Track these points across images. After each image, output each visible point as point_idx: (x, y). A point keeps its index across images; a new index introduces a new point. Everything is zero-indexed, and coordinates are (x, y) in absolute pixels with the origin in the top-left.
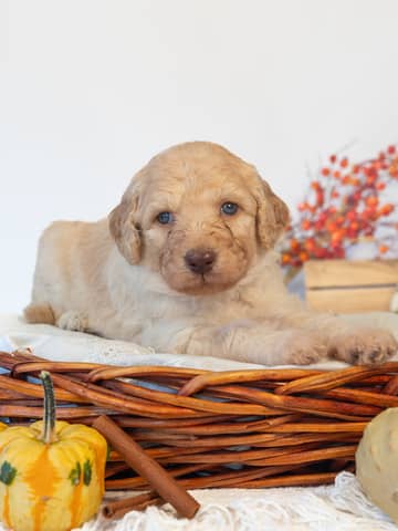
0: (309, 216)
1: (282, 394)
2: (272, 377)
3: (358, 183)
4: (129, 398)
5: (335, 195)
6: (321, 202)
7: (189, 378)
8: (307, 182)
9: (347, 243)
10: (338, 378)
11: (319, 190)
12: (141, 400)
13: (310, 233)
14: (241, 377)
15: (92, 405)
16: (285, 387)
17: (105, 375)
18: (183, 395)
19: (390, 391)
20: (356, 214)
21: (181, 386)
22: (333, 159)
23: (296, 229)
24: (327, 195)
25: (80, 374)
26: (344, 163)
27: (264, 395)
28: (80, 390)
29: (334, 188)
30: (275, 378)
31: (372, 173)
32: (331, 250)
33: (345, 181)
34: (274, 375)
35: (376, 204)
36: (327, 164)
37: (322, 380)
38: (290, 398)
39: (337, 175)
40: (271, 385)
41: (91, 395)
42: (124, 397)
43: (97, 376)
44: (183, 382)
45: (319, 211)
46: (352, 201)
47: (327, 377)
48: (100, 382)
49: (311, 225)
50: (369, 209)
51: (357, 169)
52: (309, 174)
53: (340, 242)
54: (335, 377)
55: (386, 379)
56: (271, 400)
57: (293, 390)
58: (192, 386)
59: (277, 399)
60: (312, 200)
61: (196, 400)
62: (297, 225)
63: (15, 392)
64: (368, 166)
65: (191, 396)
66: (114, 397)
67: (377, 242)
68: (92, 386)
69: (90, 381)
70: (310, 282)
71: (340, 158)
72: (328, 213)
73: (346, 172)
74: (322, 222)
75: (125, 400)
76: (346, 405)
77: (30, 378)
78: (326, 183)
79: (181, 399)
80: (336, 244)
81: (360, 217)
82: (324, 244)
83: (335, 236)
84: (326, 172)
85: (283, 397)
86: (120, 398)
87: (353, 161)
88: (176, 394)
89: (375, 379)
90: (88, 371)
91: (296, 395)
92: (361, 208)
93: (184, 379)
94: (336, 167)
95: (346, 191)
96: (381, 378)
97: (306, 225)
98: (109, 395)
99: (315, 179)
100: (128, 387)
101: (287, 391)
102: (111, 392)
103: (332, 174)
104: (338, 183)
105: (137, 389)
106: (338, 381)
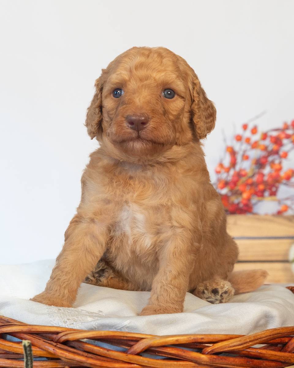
0: (224, 176)
1: (209, 353)
2: (200, 341)
3: (265, 148)
4: (90, 355)
5: (246, 157)
6: (233, 164)
7: (137, 340)
8: (224, 147)
9: (254, 200)
10: (250, 341)
11: (233, 153)
12: (99, 357)
13: (225, 191)
14: (177, 340)
15: (59, 359)
16: (211, 348)
17: (71, 337)
18: (132, 354)
19: (289, 350)
20: (263, 175)
21: (131, 346)
22: (245, 127)
24: (239, 158)
25: (50, 335)
26: (254, 131)
27: (195, 355)
28: (51, 349)
29: (245, 151)
30: (203, 340)
31: (277, 141)
32: (241, 205)
33: (255, 146)
34: (202, 339)
35: (280, 169)
36: (240, 131)
37: (238, 343)
38: (215, 357)
39: (248, 140)
40: (199, 346)
41: (59, 353)
42: (86, 354)
43: (64, 338)
44: (132, 343)
45: (232, 172)
46: (260, 164)
47: (242, 340)
48: (66, 343)
49: (226, 184)
50: (274, 173)
51: (265, 136)
52: (225, 140)
53: (249, 199)
54: (248, 340)
55: (286, 340)
56: (200, 358)
57: (216, 351)
58: (139, 347)
59: (204, 357)
60: (227, 162)
61: (141, 358)
64: (275, 134)
65: (139, 354)
66: (79, 354)
67: (279, 202)
68: (59, 345)
69: (58, 342)
71: (251, 126)
72: (239, 175)
73: (256, 138)
74: (235, 183)
75: (86, 357)
76: (256, 361)
77: (9, 337)
78: (237, 147)
79: (131, 357)
80: (245, 202)
81: (266, 178)
82: (235, 200)
83: (245, 195)
84: (239, 138)
85: (209, 356)
86: (82, 355)
87: (262, 129)
88: (125, 352)
89: (278, 340)
90: (57, 333)
91: (217, 354)
92: (267, 170)
93: (132, 341)
94: (248, 134)
95: (255, 154)
96: (283, 339)
97: (221, 185)
98: (74, 353)
99: (229, 144)
100: (89, 347)
101: (212, 351)
102: (75, 351)
103: (244, 140)
104: (249, 147)
105: (96, 349)
106: (250, 343)
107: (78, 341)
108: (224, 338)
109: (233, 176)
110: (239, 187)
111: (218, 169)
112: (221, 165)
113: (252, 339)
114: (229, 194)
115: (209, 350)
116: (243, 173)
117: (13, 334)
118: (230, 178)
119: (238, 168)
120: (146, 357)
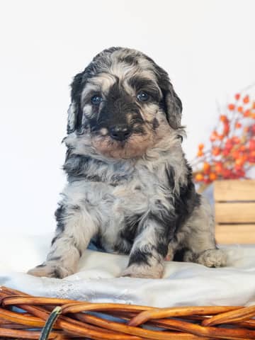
0: (218, 143)
1: (208, 326)
4: (92, 327)
5: (238, 125)
6: (227, 132)
7: (137, 312)
8: (217, 116)
9: (247, 165)
10: (250, 313)
11: (226, 121)
12: (101, 329)
13: (219, 158)
15: (62, 330)
16: (211, 319)
17: (73, 309)
18: (132, 326)
21: (132, 318)
22: (238, 97)
23: (208, 155)
24: (232, 126)
26: (246, 100)
29: (237, 120)
30: (203, 312)
32: (235, 171)
33: (247, 114)
36: (233, 101)
37: (239, 315)
38: (214, 329)
39: (240, 109)
40: (199, 318)
42: (87, 326)
43: (67, 310)
44: (133, 315)
45: (225, 140)
48: (69, 315)
49: (220, 151)
52: (219, 109)
53: (242, 165)
54: (248, 312)
56: (200, 331)
57: (216, 323)
58: (139, 319)
59: (204, 330)
60: (221, 130)
61: (141, 330)
62: (209, 151)
63: (3, 319)
65: (139, 326)
66: (80, 326)
70: (218, 197)
71: (243, 96)
72: (232, 142)
73: (247, 107)
74: (228, 150)
75: (88, 328)
77: (14, 308)
78: (231, 116)
79: (131, 328)
80: (238, 167)
82: (229, 166)
83: (238, 162)
84: (232, 107)
85: (208, 328)
86: (84, 327)
87: (253, 99)
88: (125, 323)
91: (217, 326)
93: (133, 313)
94: (240, 103)
95: (247, 122)
97: (216, 152)
98: (76, 324)
99: (223, 113)
100: (91, 319)
101: (212, 323)
102: (77, 322)
103: (236, 109)
104: (241, 116)
105: (97, 321)
106: (250, 315)
107: (80, 313)
108: (223, 309)
109: (226, 144)
110: (233, 154)
111: (213, 137)
112: (215, 133)
113: (252, 310)
114: (223, 161)
115: (209, 321)
116: (236, 140)
117: (18, 305)
118: (223, 146)
119: (231, 135)
120: (146, 329)
